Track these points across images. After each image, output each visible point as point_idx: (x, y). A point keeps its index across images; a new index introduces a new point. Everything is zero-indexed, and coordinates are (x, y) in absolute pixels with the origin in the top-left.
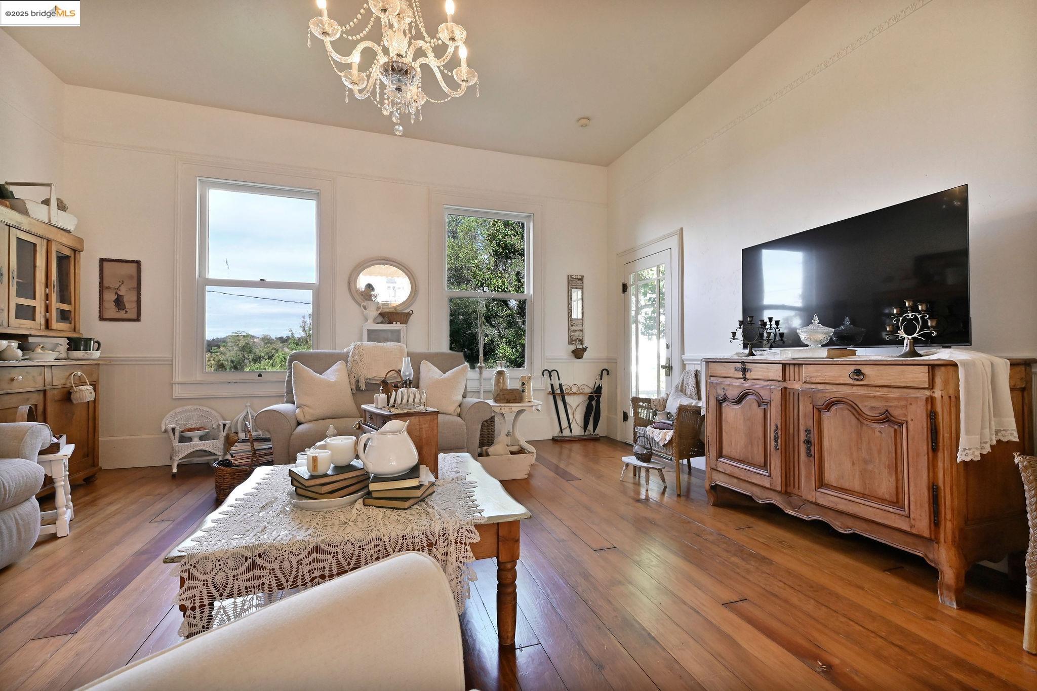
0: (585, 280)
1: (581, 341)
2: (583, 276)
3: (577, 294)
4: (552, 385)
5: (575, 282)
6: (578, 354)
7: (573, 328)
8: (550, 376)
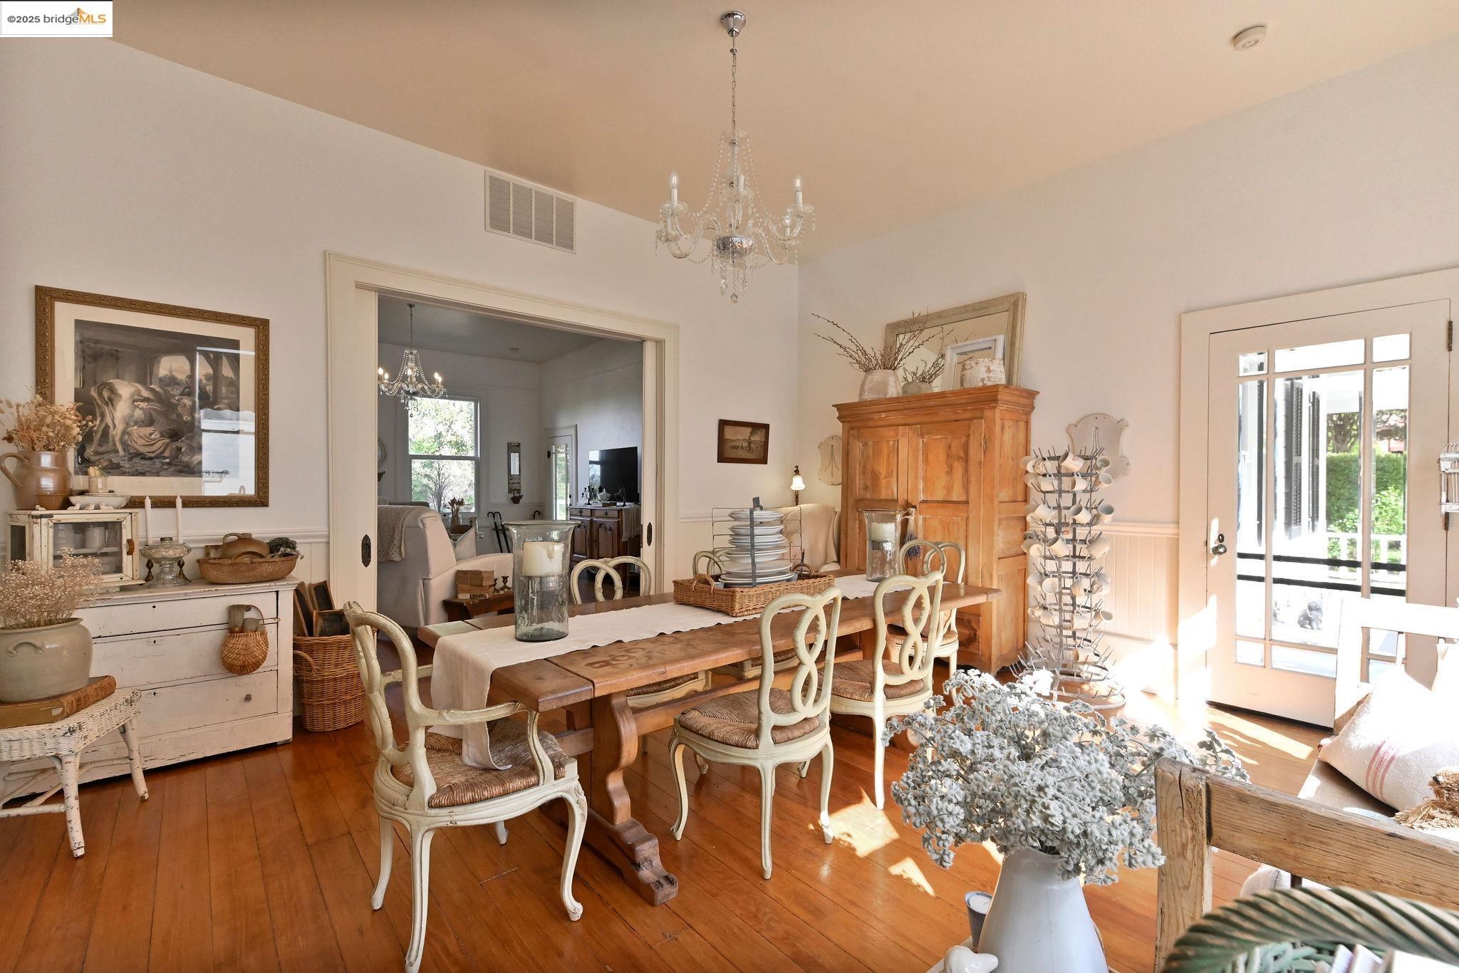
0: (522, 446)
1: (519, 491)
2: (519, 444)
3: (515, 458)
4: (495, 523)
5: (513, 447)
6: (516, 500)
7: (512, 481)
8: (494, 516)
